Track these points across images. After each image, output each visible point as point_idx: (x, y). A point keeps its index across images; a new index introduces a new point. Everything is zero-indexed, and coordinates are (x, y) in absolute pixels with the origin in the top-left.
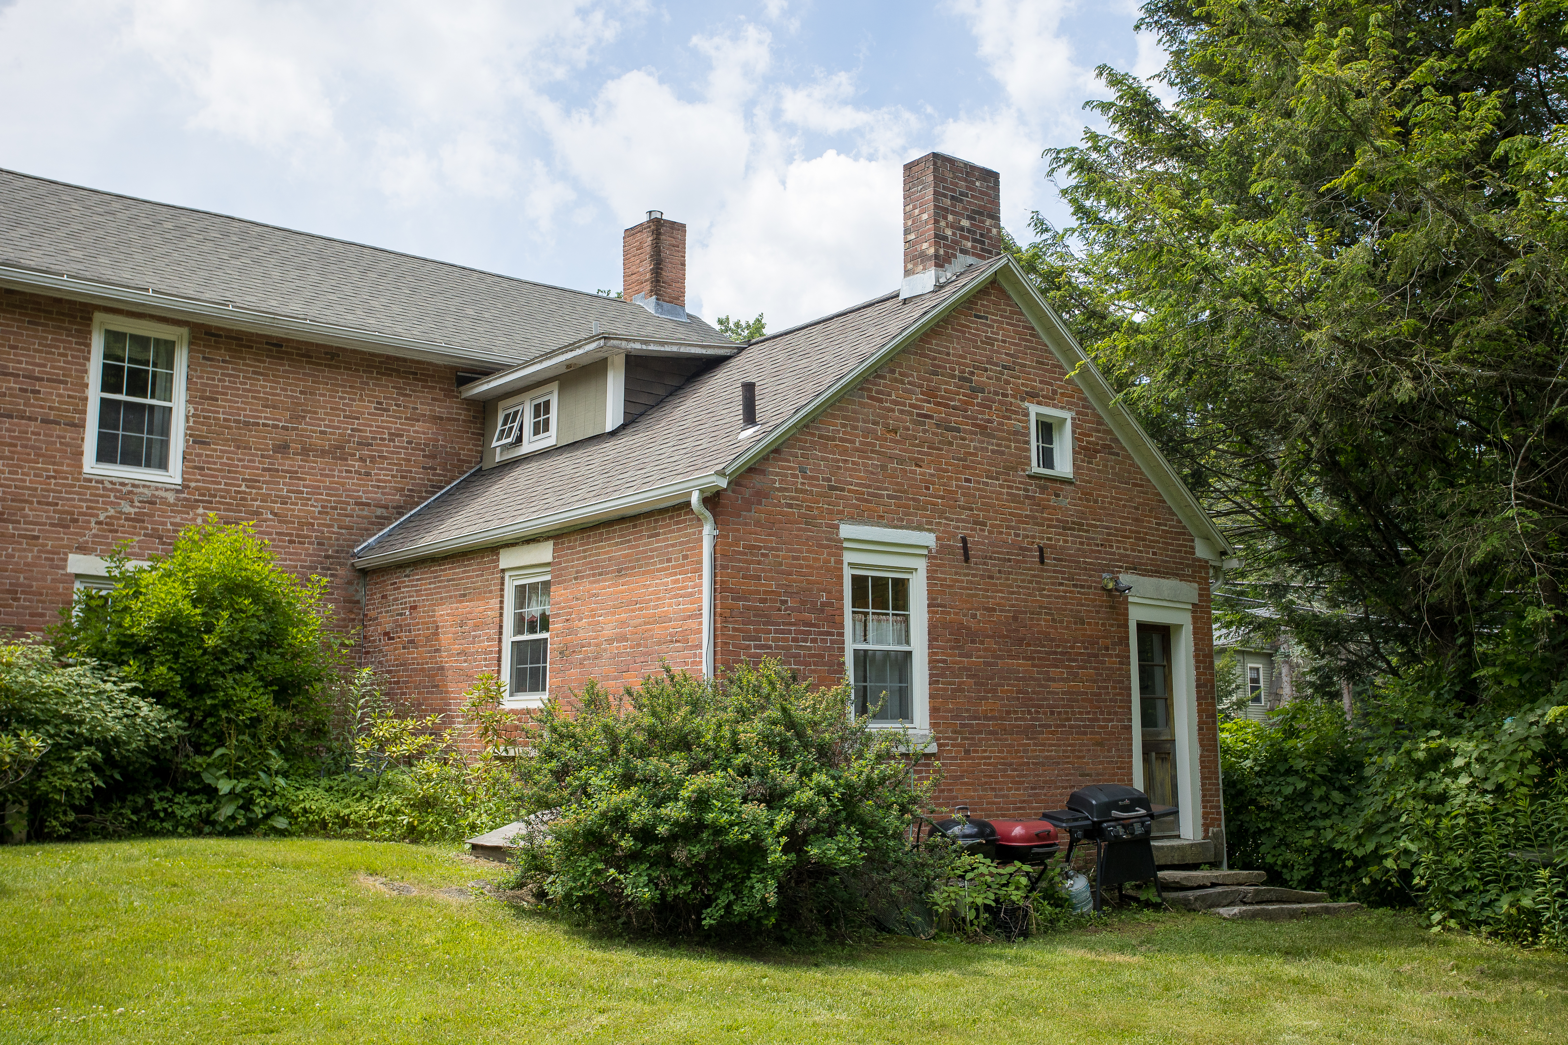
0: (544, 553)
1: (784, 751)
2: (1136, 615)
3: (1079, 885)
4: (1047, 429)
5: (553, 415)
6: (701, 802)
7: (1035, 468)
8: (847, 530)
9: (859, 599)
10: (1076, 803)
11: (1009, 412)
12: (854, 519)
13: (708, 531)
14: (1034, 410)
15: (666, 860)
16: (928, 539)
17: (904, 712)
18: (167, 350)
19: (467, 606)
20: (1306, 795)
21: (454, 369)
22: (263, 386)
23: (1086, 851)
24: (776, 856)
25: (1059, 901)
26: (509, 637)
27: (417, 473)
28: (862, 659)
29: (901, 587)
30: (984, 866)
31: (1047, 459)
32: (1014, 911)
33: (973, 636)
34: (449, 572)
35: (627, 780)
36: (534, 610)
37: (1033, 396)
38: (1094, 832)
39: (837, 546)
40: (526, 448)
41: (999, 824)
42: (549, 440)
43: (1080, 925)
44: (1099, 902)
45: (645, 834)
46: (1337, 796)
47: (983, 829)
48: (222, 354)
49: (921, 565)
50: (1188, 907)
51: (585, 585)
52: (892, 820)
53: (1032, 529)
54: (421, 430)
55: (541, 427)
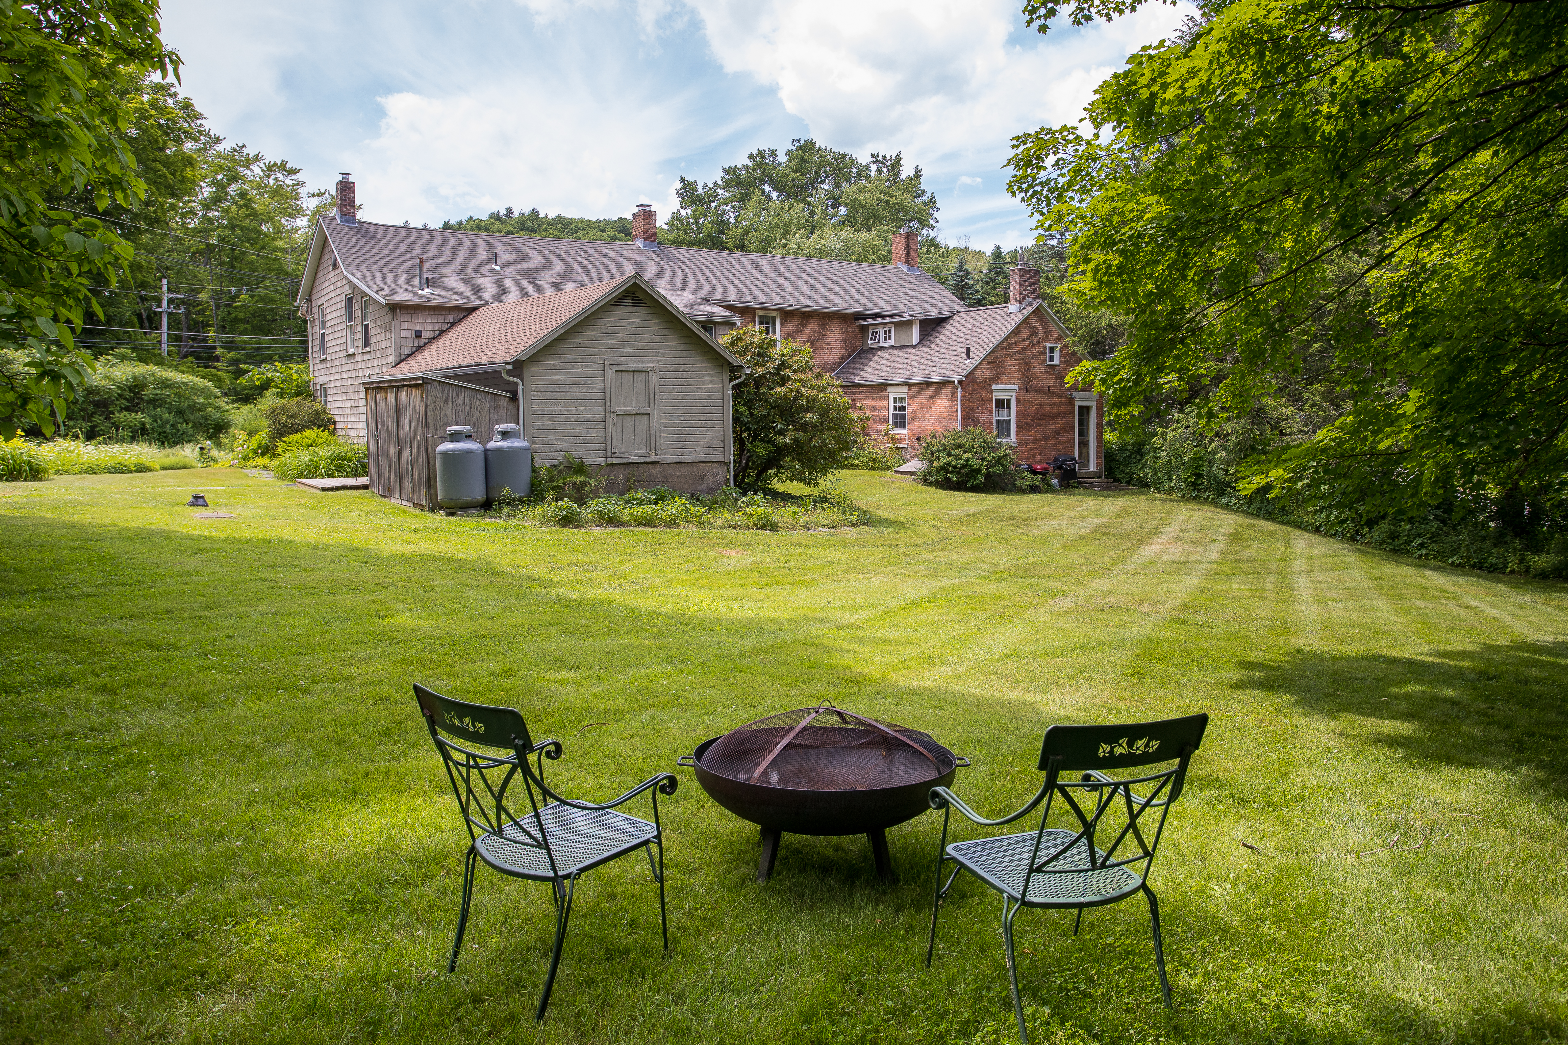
0: (905, 389)
1: (984, 448)
2: (1077, 404)
3: (1055, 481)
4: (1052, 350)
5: (892, 335)
6: (967, 460)
7: (1048, 363)
8: (994, 387)
9: (997, 406)
10: (1056, 460)
11: (1040, 347)
12: (996, 384)
13: (959, 390)
14: (1048, 345)
15: (958, 473)
16: (1016, 387)
17: (1009, 436)
18: (774, 319)
19: (876, 402)
20: (1130, 457)
21: (853, 314)
22: (800, 328)
23: (1058, 472)
24: (984, 471)
25: (1048, 485)
26: (891, 412)
27: (844, 352)
28: (997, 421)
29: (1009, 401)
30: (1030, 476)
31: (1052, 359)
32: (1037, 487)
33: (1028, 414)
34: (866, 390)
35: (949, 455)
36: (898, 404)
37: (1048, 341)
38: (1060, 467)
39: (992, 392)
40: (881, 345)
41: (1034, 465)
42: (891, 343)
43: (1054, 492)
44: (1061, 486)
45: (955, 467)
46: (1139, 457)
47: (1030, 466)
48: (789, 319)
49: (1014, 394)
50: (1086, 488)
51: (919, 400)
52: (1008, 464)
53: (1046, 381)
54: (844, 337)
55: (887, 338)
